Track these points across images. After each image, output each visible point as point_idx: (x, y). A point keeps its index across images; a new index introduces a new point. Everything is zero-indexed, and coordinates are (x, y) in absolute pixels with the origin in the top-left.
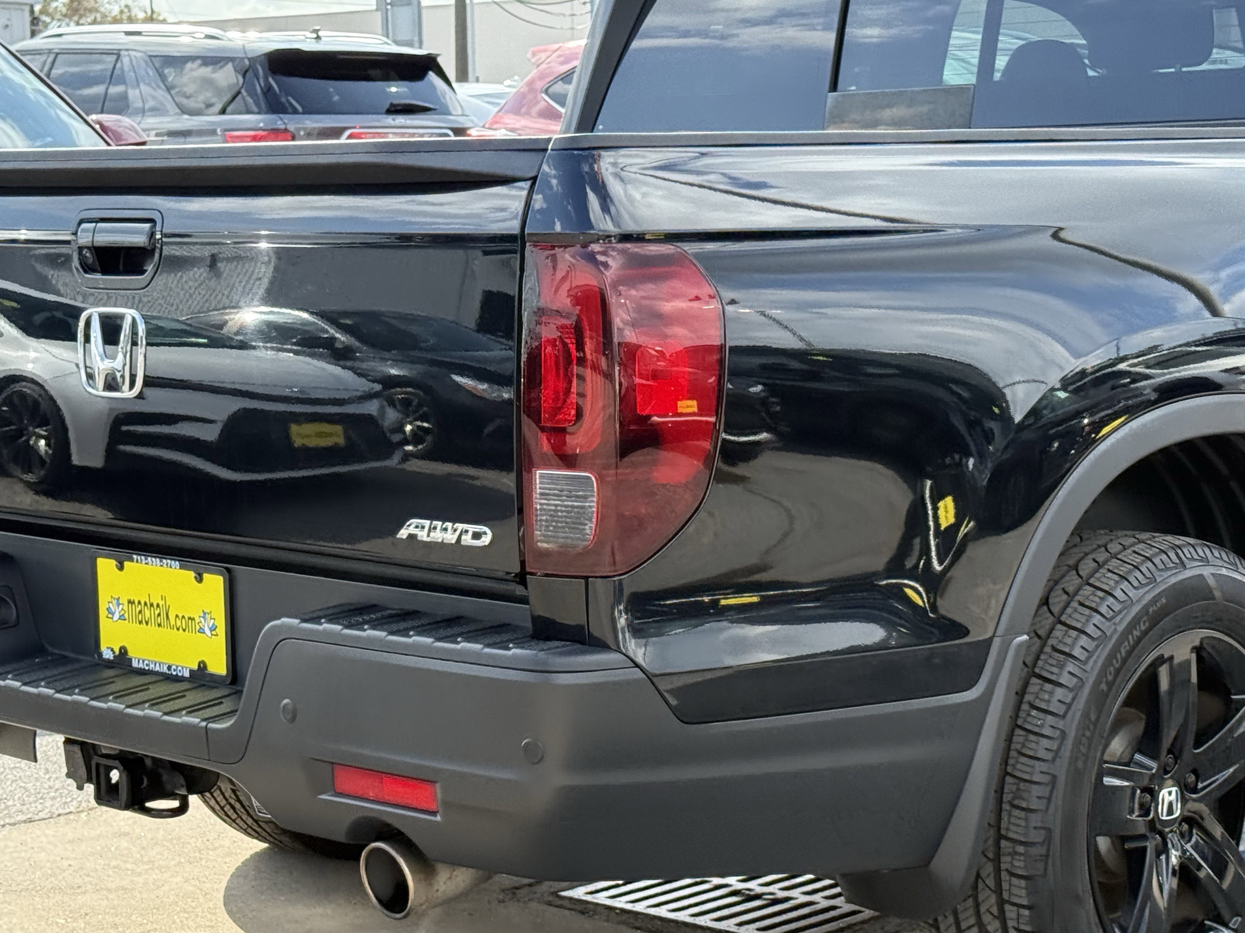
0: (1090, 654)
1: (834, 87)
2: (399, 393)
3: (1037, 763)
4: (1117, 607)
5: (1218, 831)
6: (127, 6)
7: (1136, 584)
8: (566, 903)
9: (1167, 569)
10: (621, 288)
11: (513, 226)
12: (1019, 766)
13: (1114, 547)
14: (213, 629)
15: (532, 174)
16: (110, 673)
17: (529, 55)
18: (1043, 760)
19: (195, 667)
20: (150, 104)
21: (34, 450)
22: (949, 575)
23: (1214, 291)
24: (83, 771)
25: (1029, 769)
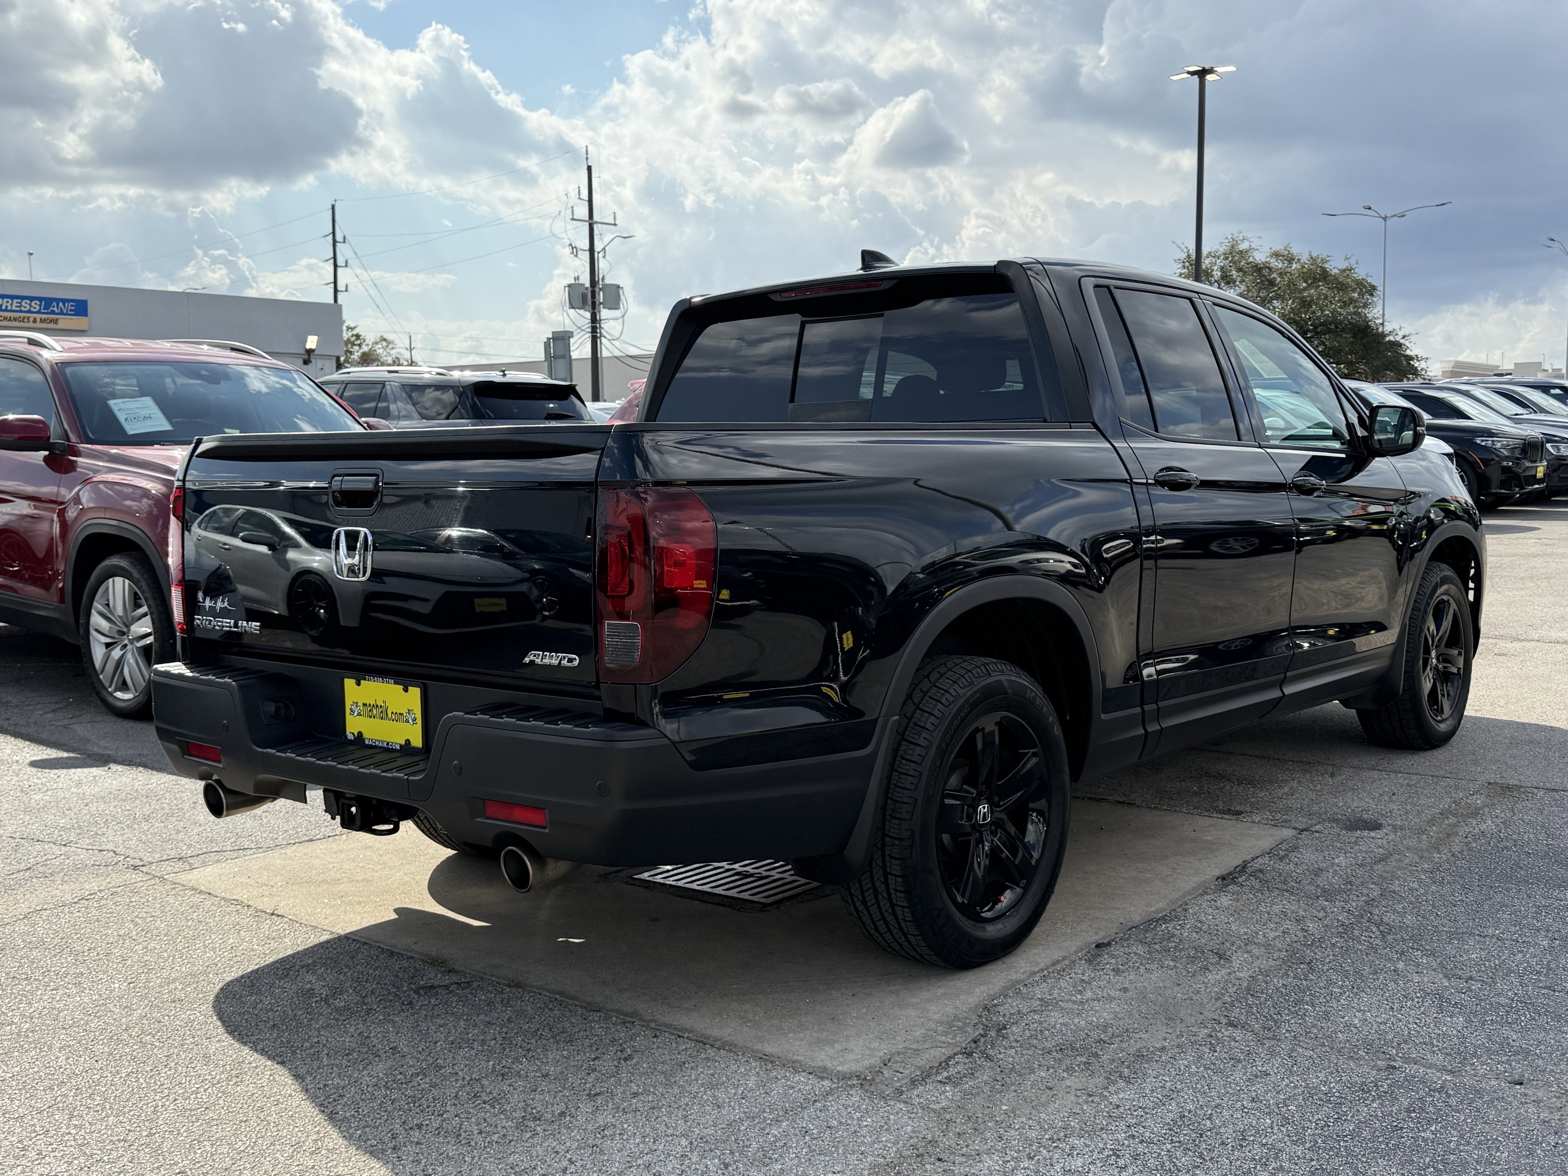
0: (936, 727)
1: (792, 400)
2: (540, 579)
3: (906, 792)
4: (951, 699)
5: (1012, 830)
6: (397, 358)
7: (962, 686)
8: (637, 882)
9: (980, 677)
10: (657, 513)
11: (591, 478)
12: (895, 794)
13: (950, 665)
14: (414, 720)
15: (603, 446)
16: (351, 748)
17: (629, 386)
18: (909, 789)
19: (403, 743)
20: (403, 413)
21: (317, 615)
22: (855, 680)
23: (1010, 517)
24: (335, 808)
25: (900, 795)
